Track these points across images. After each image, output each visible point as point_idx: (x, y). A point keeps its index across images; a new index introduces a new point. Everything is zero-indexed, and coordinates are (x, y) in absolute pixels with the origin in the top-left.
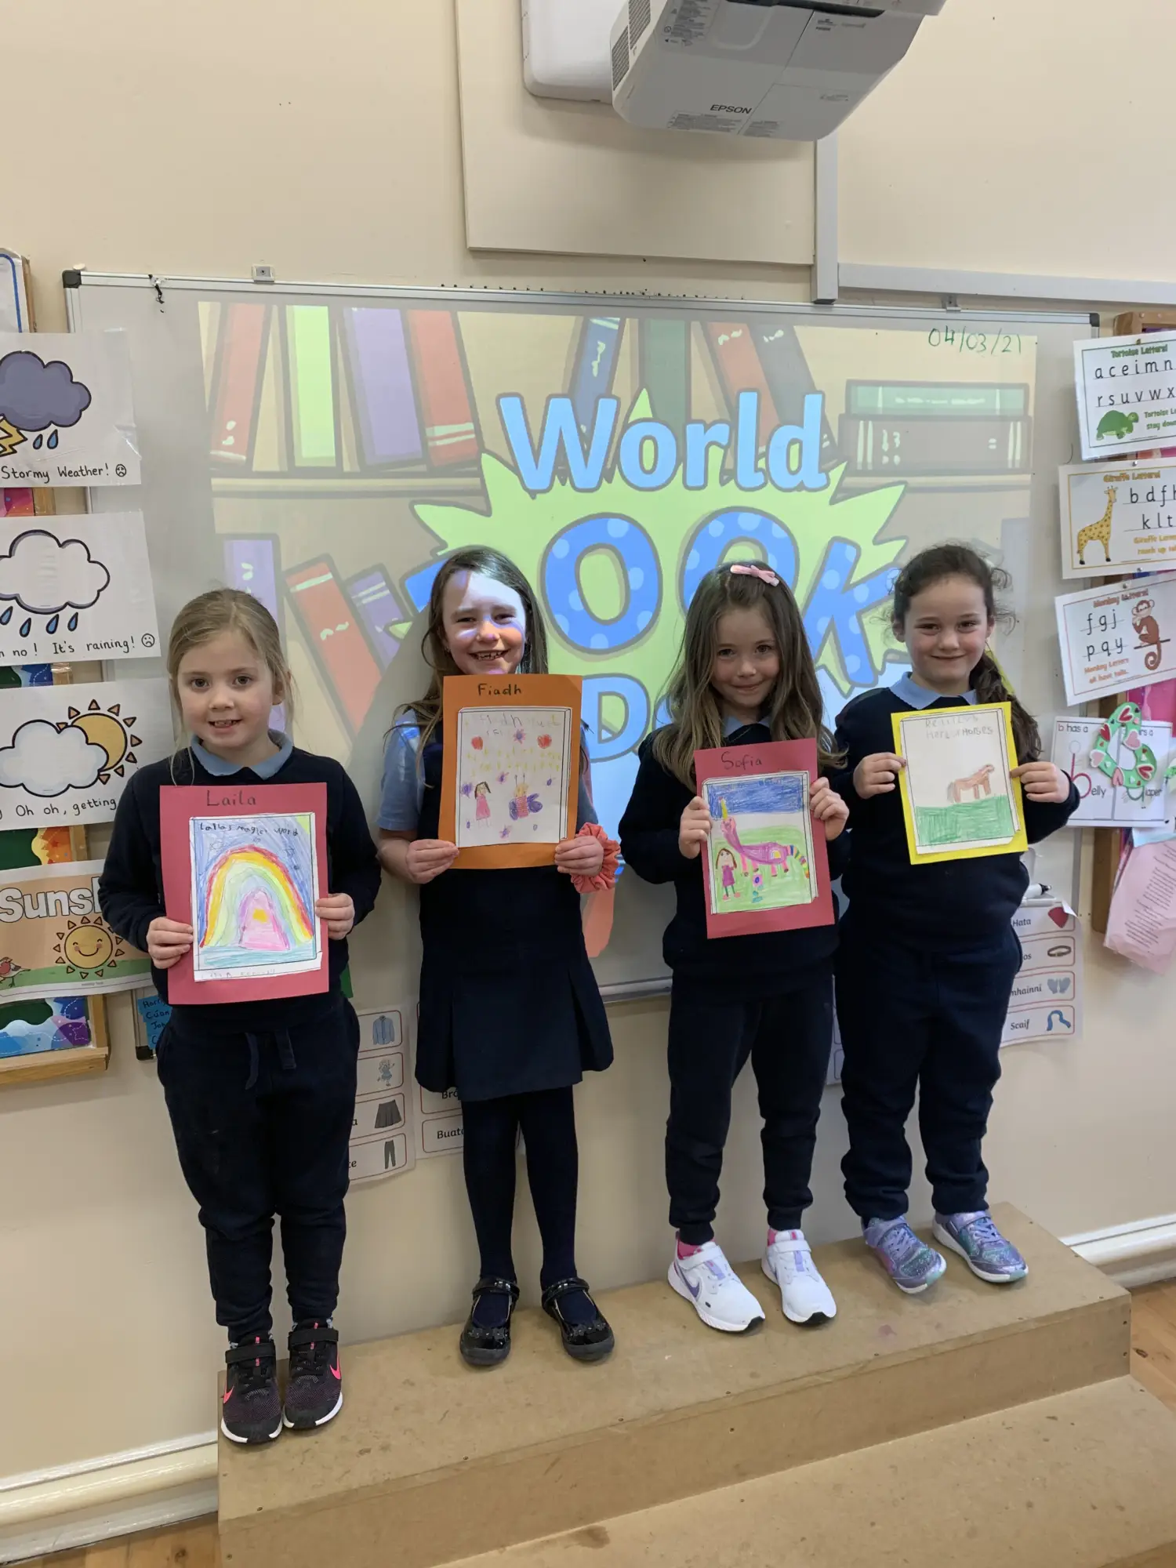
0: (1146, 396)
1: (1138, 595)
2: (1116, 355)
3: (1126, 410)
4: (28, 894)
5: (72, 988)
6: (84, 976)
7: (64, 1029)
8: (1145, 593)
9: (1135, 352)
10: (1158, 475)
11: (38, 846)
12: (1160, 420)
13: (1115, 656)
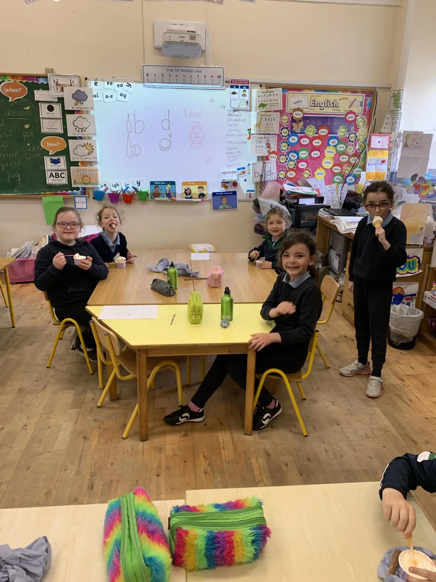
0: (269, 101)
1: (267, 138)
2: (262, 93)
3: (265, 103)
4: (78, 171)
5: (84, 186)
6: (85, 184)
7: (81, 192)
8: (269, 138)
9: (266, 92)
10: (271, 116)
11: (79, 164)
12: (272, 105)
13: (261, 148)
